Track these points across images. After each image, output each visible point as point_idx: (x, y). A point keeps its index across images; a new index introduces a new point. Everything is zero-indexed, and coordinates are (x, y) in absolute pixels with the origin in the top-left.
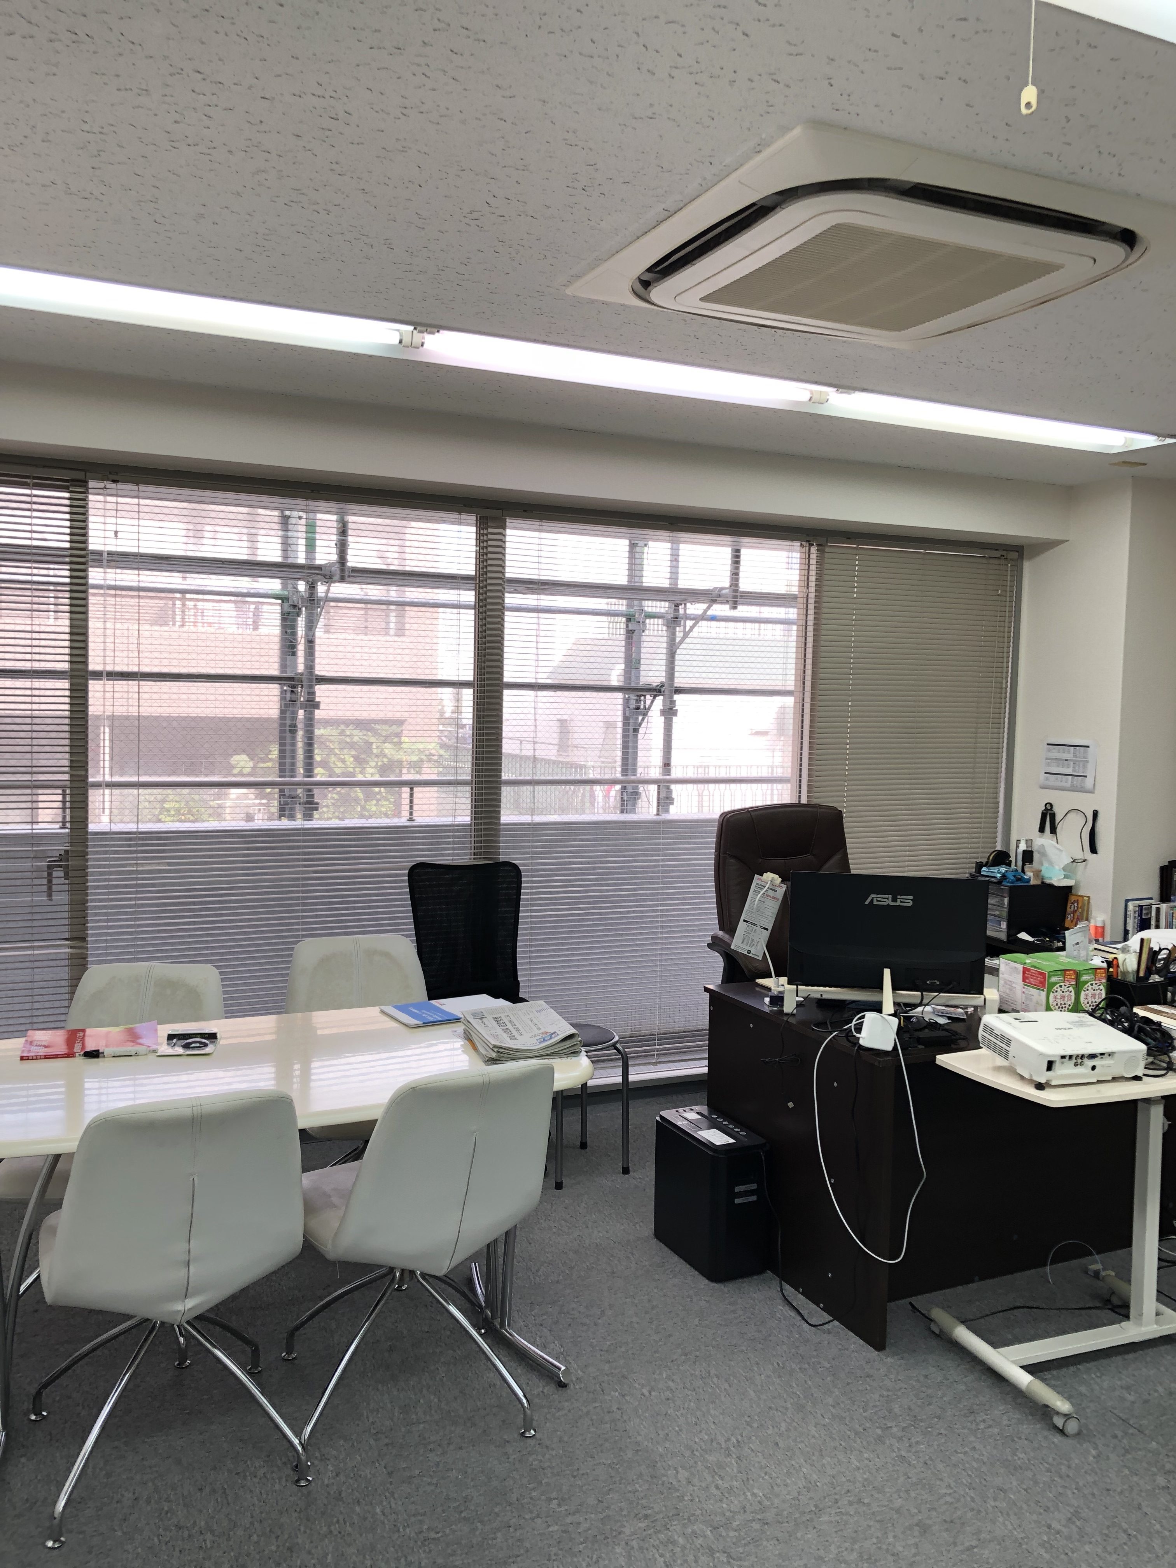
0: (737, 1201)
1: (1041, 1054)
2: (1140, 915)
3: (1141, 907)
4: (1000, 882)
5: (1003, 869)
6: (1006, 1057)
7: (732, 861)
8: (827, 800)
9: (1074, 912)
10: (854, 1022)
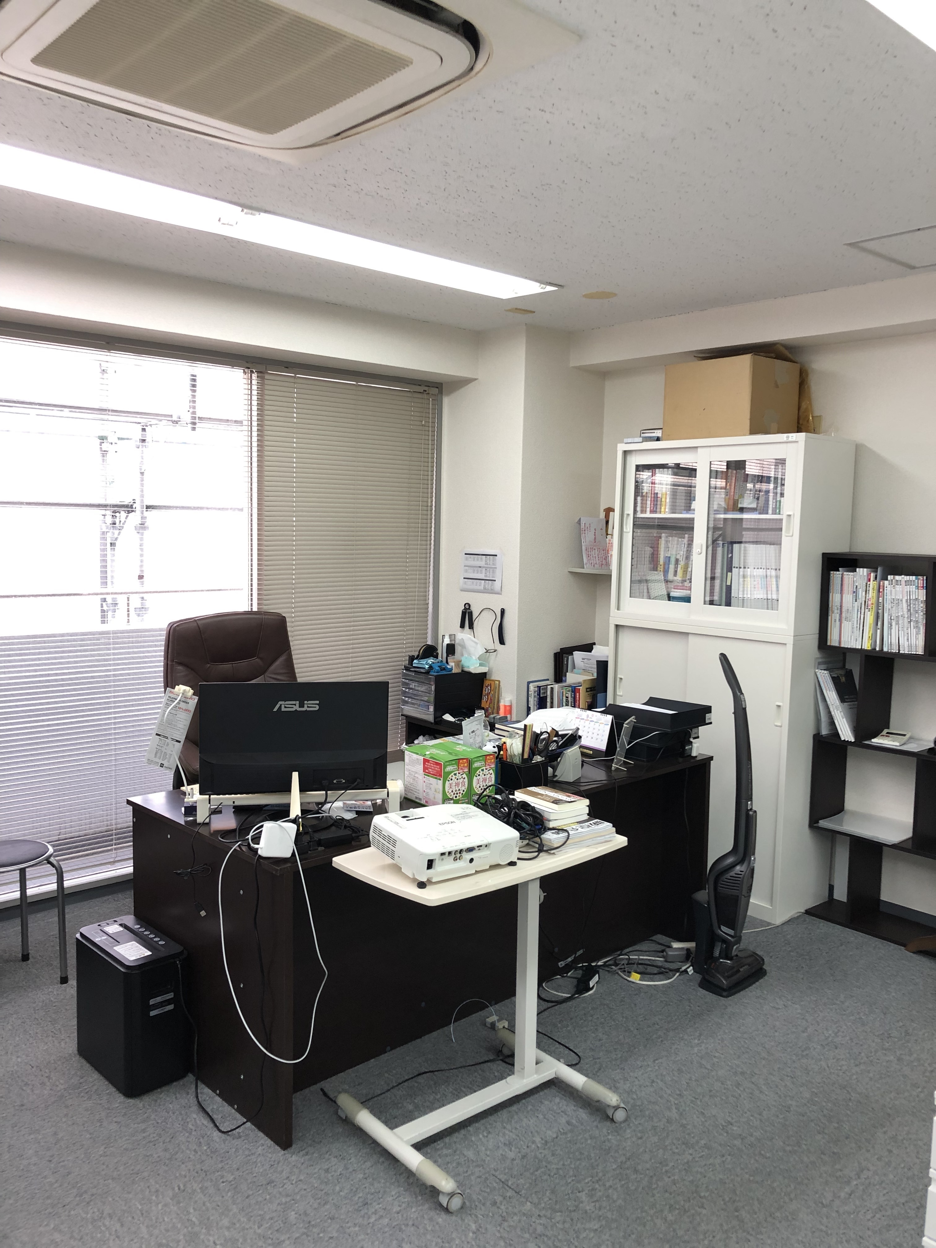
0: (152, 1013)
1: (422, 854)
2: (539, 695)
3: (539, 687)
4: (427, 672)
5: (430, 661)
6: (393, 858)
7: (180, 668)
8: (275, 607)
9: (488, 694)
10: (251, 834)
